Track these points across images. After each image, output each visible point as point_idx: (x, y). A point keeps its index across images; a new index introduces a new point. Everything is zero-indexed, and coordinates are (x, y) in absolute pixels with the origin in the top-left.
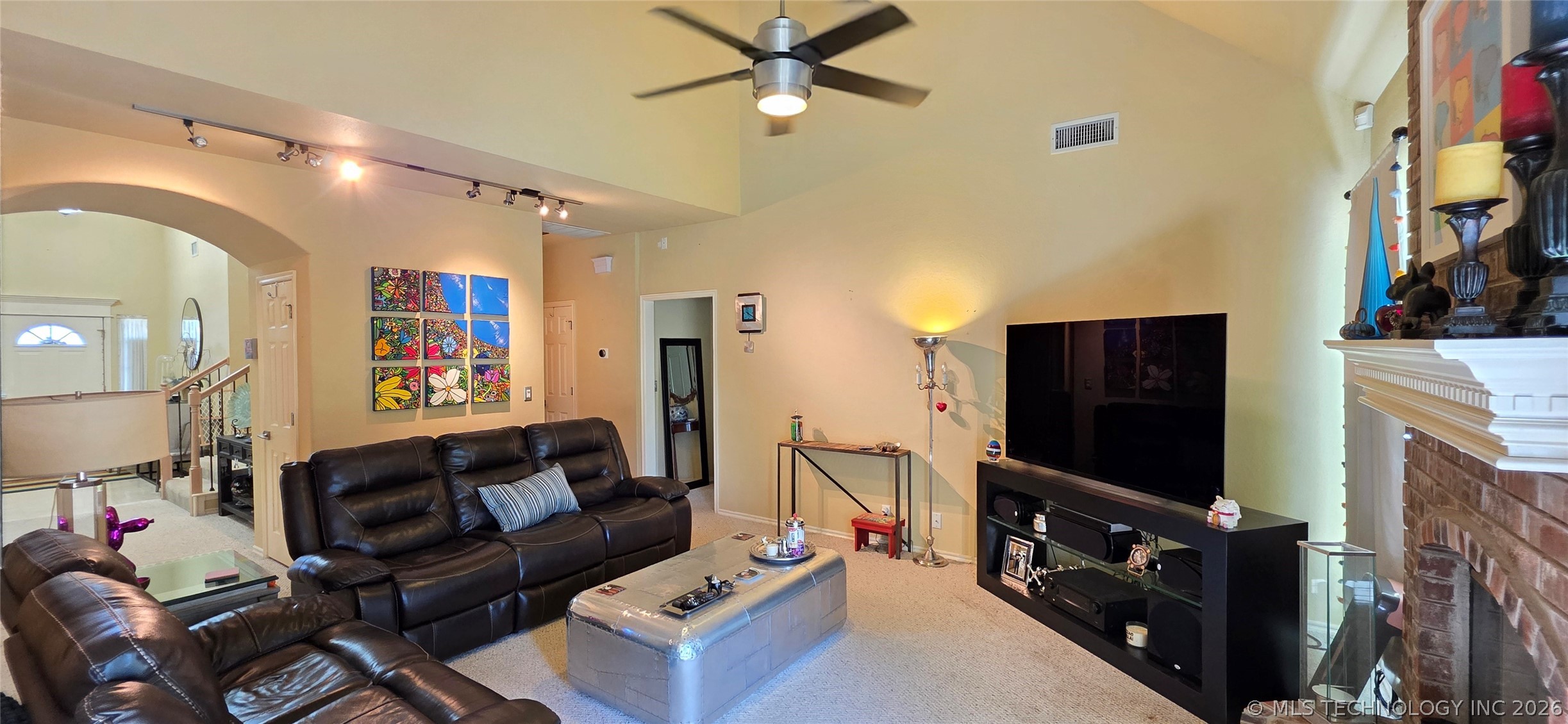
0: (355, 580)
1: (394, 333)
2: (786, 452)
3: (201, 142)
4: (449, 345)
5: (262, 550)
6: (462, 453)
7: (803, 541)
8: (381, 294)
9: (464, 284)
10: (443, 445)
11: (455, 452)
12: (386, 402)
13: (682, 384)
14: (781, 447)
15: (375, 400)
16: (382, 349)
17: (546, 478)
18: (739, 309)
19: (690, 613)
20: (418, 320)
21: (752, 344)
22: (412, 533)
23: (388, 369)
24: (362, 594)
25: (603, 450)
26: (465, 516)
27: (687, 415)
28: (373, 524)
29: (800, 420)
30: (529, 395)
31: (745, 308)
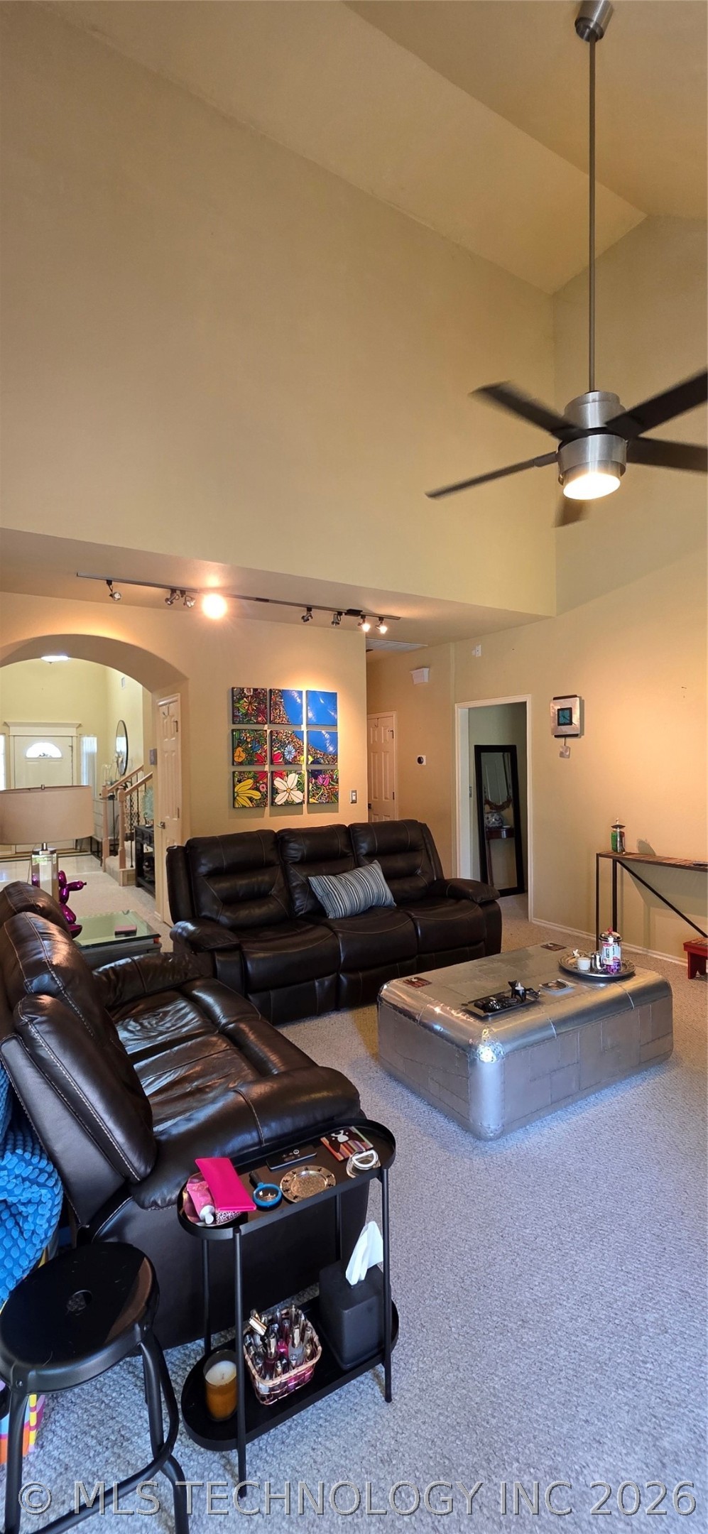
0: (213, 945)
1: (248, 743)
2: (607, 864)
3: (117, 596)
4: (290, 752)
5: (160, 915)
6: (296, 846)
7: (619, 957)
8: (239, 710)
9: (301, 697)
10: (282, 838)
11: (292, 845)
12: (243, 801)
13: (498, 790)
14: (600, 858)
15: (234, 799)
16: (239, 756)
17: (366, 874)
18: (554, 713)
19: (491, 1016)
20: (266, 731)
21: (568, 748)
22: (258, 912)
23: (244, 772)
24: (218, 958)
25: (418, 850)
26: (299, 901)
27: (502, 822)
28: (230, 901)
29: (622, 830)
30: (354, 798)
31: (560, 712)
